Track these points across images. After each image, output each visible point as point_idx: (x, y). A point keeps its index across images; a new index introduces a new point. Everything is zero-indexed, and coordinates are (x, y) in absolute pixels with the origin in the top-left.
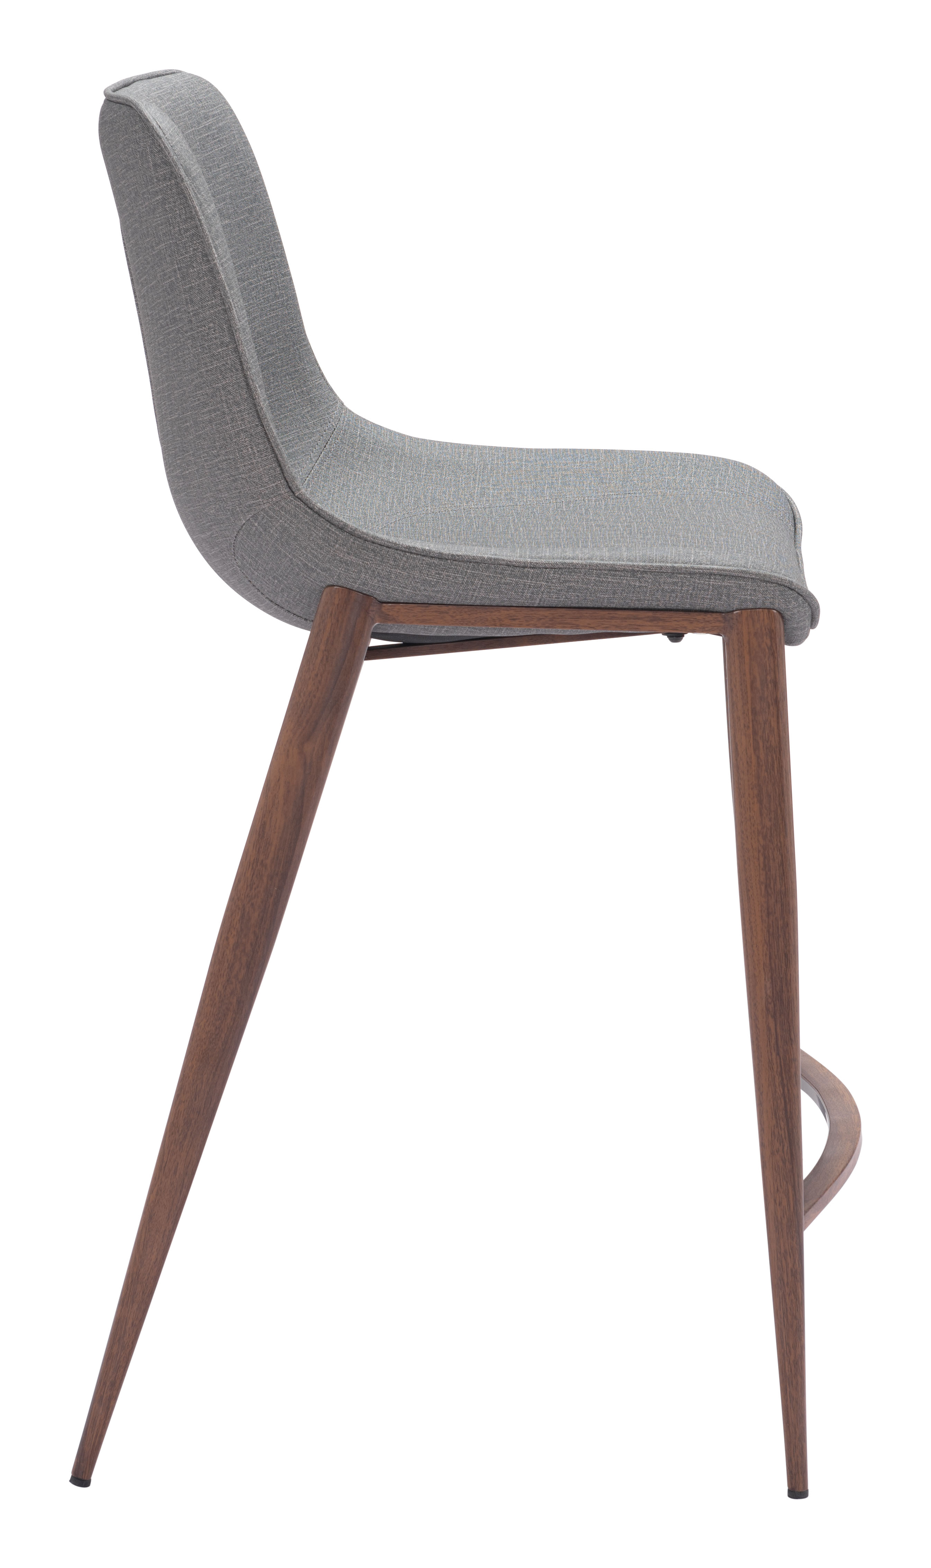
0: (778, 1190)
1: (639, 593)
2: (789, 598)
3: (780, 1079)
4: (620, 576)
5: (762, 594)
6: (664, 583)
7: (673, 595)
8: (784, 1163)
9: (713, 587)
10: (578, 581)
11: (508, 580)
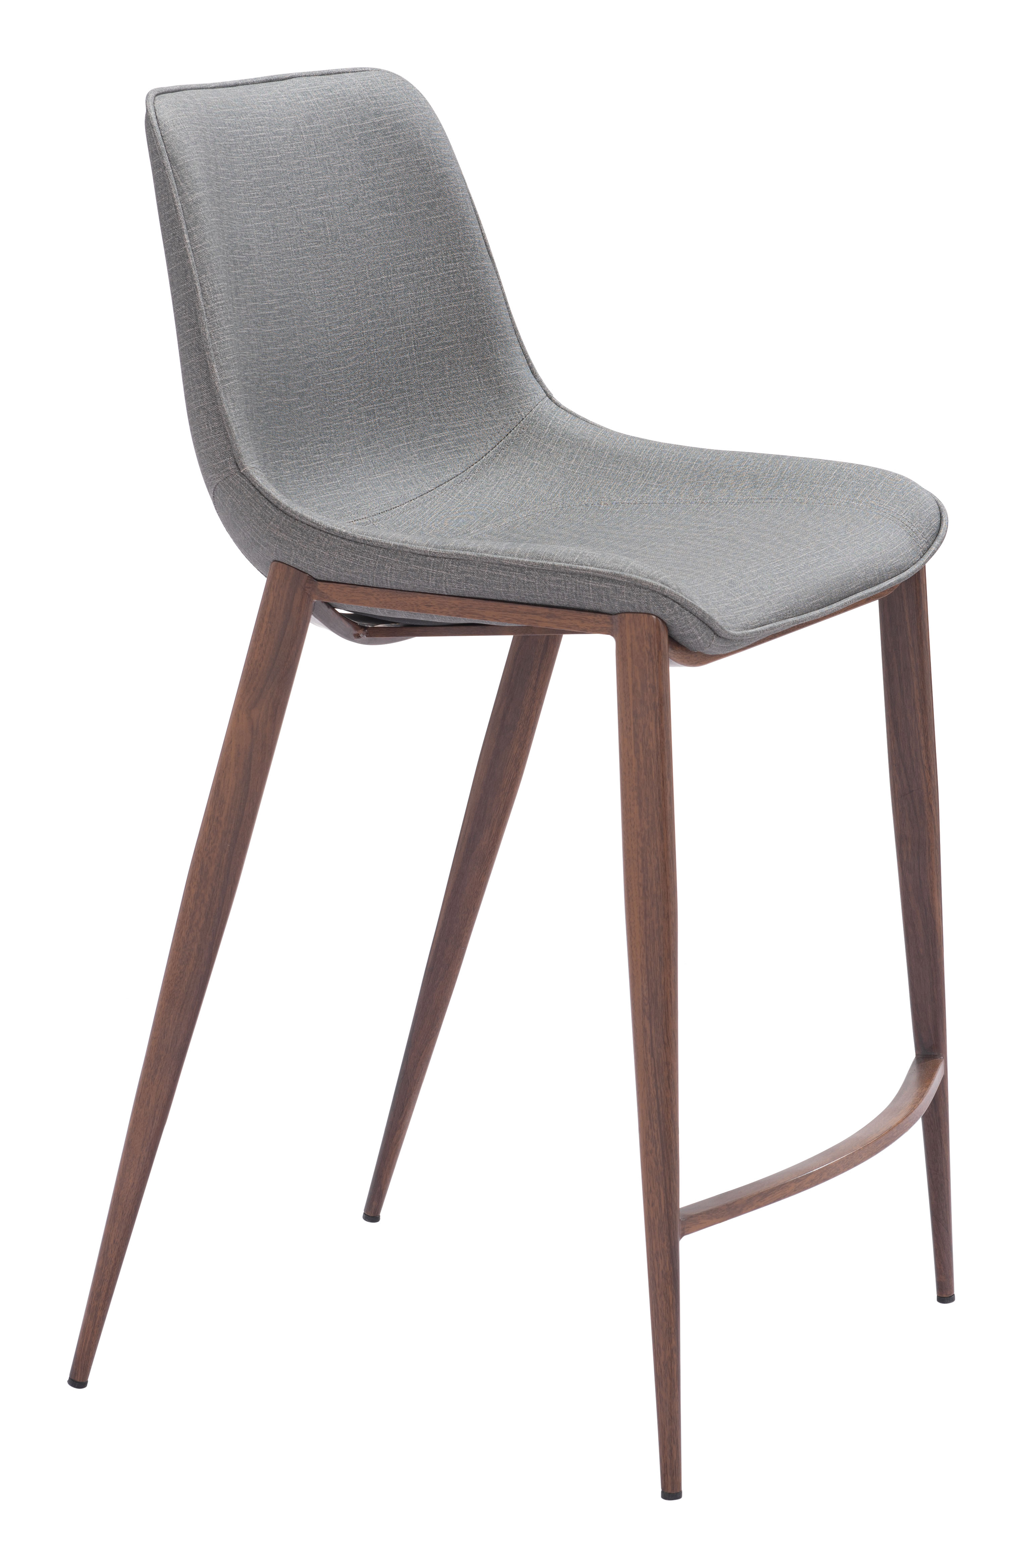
0: (651, 1190)
1: (529, 588)
2: (663, 605)
3: (654, 1081)
4: (510, 571)
5: (637, 599)
6: (549, 581)
7: (560, 593)
8: (657, 1164)
9: (592, 588)
10: (473, 573)
11: (413, 567)
